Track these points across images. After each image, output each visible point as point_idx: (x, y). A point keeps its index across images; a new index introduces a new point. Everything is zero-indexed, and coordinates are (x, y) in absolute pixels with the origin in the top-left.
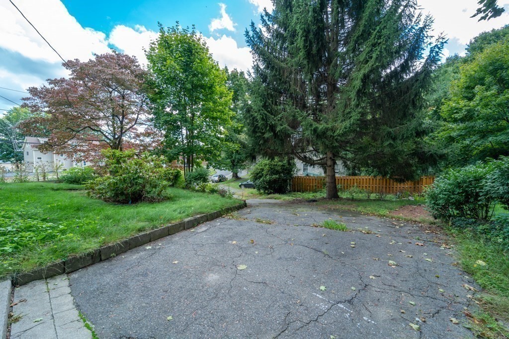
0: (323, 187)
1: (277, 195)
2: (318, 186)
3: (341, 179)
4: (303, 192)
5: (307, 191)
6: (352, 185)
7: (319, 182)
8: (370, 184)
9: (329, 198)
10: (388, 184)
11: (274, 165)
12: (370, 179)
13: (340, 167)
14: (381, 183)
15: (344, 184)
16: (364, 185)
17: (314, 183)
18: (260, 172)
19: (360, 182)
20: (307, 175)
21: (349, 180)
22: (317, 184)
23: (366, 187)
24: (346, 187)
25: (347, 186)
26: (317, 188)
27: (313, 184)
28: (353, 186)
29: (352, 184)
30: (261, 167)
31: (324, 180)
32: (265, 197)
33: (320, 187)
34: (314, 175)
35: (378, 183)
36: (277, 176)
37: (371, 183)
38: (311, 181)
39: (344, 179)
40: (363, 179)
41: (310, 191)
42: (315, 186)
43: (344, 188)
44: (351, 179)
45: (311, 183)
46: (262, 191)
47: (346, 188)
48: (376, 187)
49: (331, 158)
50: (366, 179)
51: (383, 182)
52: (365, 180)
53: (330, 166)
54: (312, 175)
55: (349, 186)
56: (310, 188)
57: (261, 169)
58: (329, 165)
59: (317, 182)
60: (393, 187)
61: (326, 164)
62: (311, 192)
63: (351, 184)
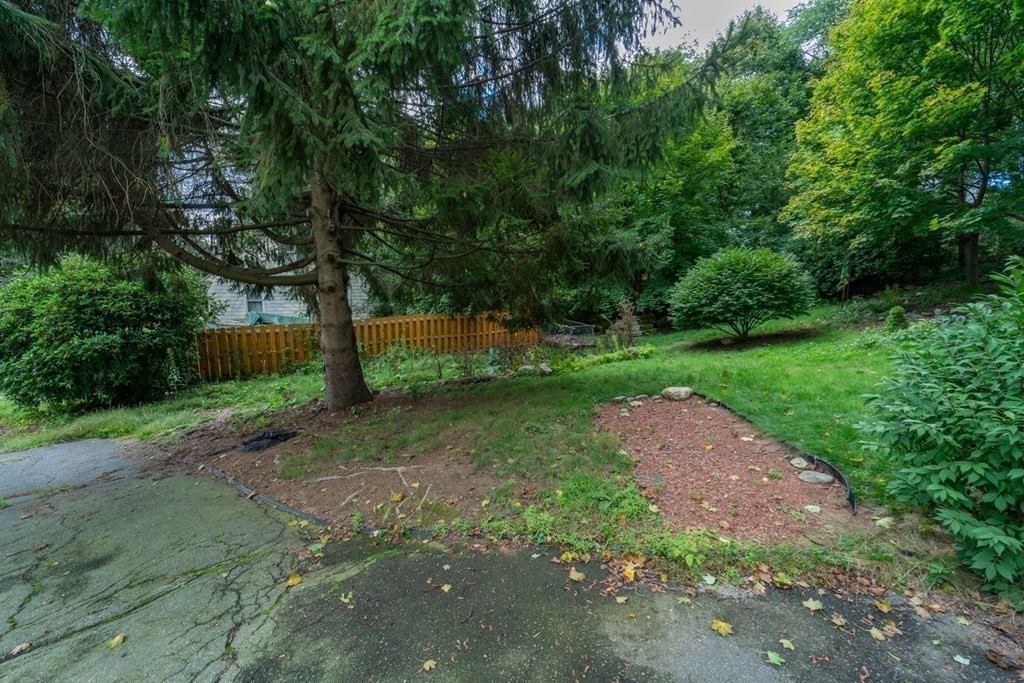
0: (311, 354)
1: (120, 416)
2: (296, 354)
3: (362, 327)
4: (245, 377)
5: (260, 372)
6: (389, 341)
7: (299, 339)
8: (429, 333)
9: (337, 409)
10: (466, 331)
11: (91, 294)
12: (429, 321)
13: (358, 292)
14: (453, 330)
15: (370, 338)
16: (418, 338)
17: (282, 344)
18: (14, 326)
19: (408, 329)
20: (260, 320)
21: (382, 328)
22: (291, 348)
23: (422, 340)
24: (375, 347)
25: (378, 345)
26: (293, 357)
27: (278, 347)
28: (393, 343)
29: (390, 337)
30: (15, 305)
31: (313, 332)
32: (53, 433)
33: (301, 354)
34: (281, 318)
35: (446, 331)
36: (116, 337)
37: (432, 331)
38: (272, 339)
39: (370, 327)
40: (415, 322)
41: (270, 370)
42: (288, 353)
43: (371, 350)
44: (385, 325)
45: (273, 345)
46: (43, 407)
47: (375, 350)
48: (443, 339)
49: (331, 259)
50: (422, 322)
51: (456, 328)
52: (418, 324)
53: (332, 290)
54: (276, 321)
55: (382, 345)
56: (269, 363)
57: (18, 312)
58: (325, 286)
59: (290, 340)
60: (475, 336)
61: (317, 283)
62: (273, 375)
63: (386, 338)
